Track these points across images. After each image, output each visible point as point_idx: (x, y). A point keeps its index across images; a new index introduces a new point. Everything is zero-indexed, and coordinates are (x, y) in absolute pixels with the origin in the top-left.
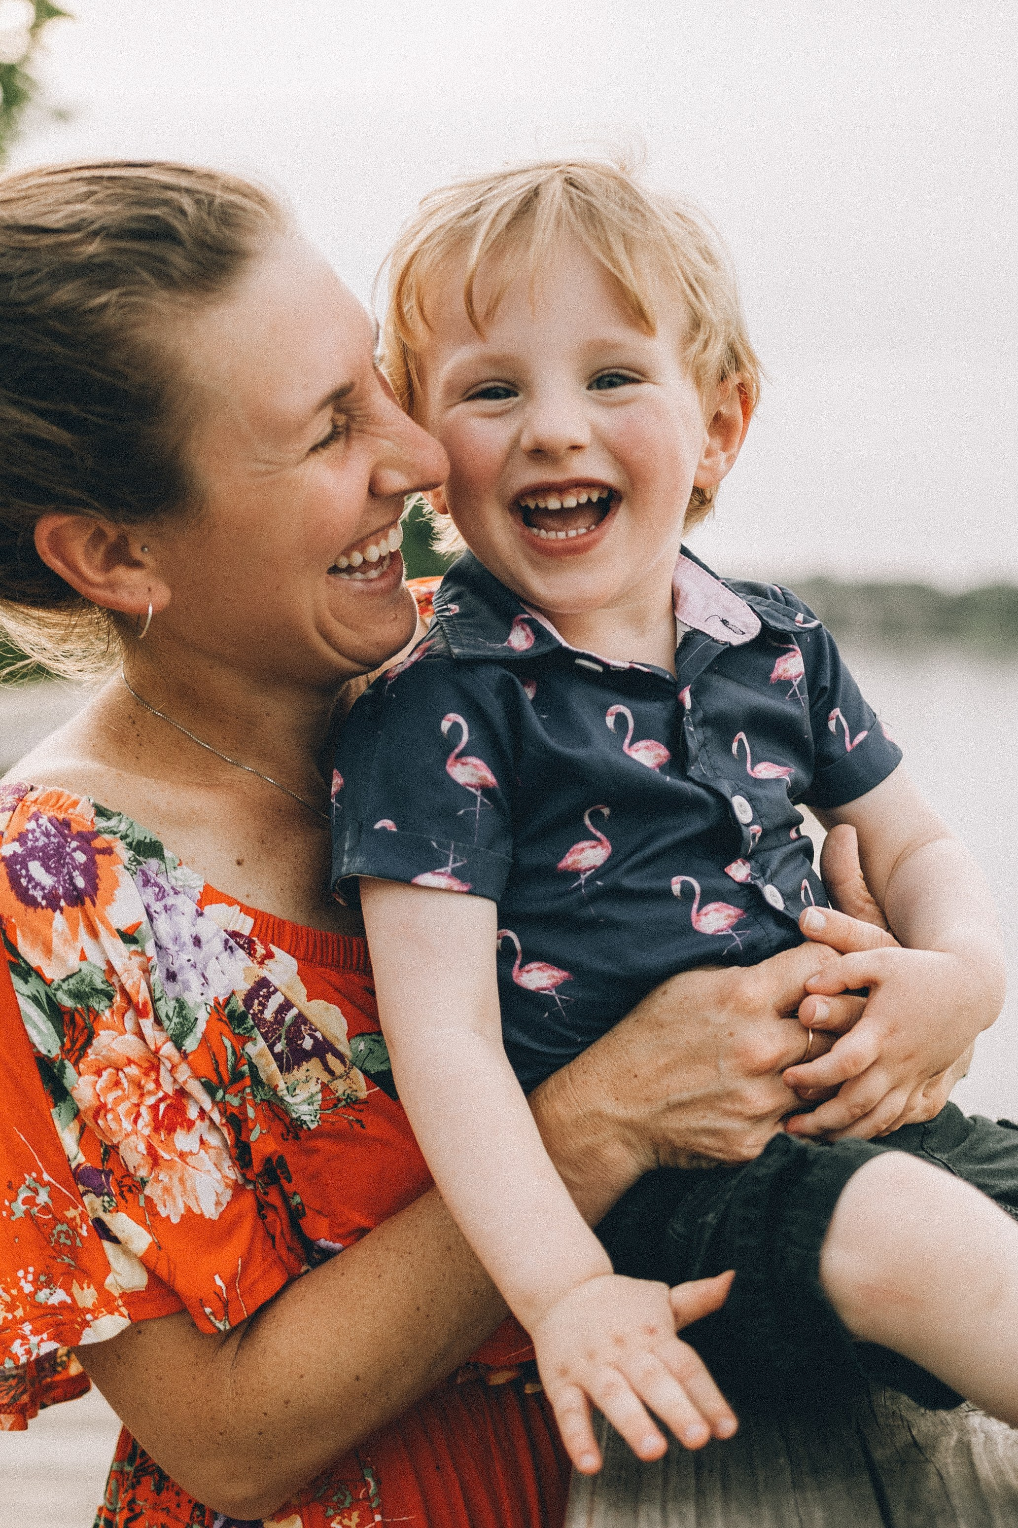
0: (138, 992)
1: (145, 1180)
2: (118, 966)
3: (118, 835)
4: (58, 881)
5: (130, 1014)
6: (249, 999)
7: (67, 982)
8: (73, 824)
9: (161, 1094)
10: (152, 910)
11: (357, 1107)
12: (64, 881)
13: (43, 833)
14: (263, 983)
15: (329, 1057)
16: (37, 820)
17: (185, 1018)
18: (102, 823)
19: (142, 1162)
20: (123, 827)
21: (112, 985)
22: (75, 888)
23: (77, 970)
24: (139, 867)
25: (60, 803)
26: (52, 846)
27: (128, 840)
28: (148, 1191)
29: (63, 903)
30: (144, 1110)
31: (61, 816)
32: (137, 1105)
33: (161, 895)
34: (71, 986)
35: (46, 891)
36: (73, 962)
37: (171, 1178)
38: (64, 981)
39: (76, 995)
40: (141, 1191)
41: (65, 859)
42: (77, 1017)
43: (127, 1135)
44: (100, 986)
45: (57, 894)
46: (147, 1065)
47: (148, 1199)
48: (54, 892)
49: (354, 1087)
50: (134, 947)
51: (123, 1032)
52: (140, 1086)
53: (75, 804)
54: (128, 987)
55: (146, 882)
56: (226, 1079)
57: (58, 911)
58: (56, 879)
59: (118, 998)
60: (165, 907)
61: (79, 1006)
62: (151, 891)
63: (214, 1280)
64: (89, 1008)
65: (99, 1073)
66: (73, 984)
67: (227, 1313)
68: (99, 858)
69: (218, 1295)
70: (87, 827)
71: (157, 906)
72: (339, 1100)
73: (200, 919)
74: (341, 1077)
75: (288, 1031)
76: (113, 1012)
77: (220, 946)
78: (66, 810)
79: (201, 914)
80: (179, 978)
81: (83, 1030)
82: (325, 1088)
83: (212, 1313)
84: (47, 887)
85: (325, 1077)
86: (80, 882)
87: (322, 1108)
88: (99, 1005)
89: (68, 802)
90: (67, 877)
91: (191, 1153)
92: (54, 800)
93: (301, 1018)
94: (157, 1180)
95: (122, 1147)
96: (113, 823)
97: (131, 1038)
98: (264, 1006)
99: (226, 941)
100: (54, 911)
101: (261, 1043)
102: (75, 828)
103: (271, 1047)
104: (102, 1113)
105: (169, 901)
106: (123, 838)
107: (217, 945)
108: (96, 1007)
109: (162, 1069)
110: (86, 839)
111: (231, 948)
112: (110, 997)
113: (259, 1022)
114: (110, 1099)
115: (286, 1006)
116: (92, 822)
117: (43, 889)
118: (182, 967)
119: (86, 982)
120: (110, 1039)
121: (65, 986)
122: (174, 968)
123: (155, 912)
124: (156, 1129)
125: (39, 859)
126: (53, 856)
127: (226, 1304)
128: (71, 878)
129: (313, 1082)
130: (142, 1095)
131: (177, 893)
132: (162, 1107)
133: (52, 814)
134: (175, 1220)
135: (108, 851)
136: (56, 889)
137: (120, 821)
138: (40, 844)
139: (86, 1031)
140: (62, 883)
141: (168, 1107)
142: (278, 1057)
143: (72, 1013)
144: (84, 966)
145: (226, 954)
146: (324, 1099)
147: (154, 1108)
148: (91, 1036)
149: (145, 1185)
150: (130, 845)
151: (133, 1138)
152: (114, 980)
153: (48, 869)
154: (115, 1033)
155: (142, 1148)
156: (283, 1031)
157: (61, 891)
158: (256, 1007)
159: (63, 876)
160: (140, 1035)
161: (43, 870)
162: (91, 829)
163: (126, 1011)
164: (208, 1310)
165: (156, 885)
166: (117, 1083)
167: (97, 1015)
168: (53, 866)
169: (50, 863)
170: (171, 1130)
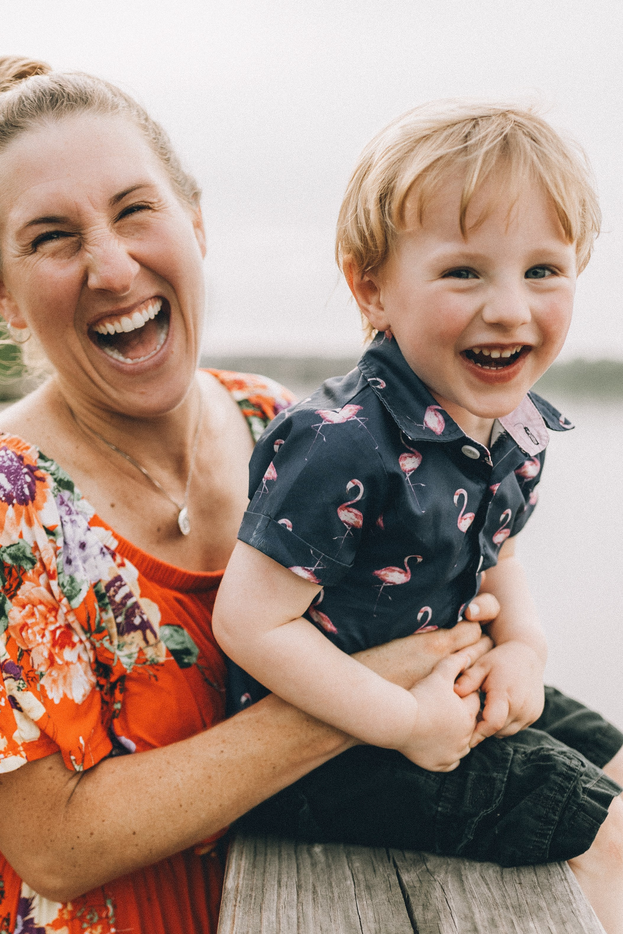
0: (50, 564)
1: (43, 673)
2: (41, 546)
3: (49, 472)
4: (14, 488)
5: (44, 577)
6: (108, 587)
7: (9, 549)
8: (25, 460)
9: (58, 625)
10: (63, 520)
11: (156, 667)
12: (18, 489)
13: (9, 459)
14: (118, 578)
15: (148, 632)
16: (6, 451)
17: (73, 588)
18: (41, 463)
19: (44, 662)
20: (53, 468)
21: (35, 556)
22: (24, 494)
23: (17, 542)
24: (59, 493)
25: (18, 446)
26: (13, 467)
27: (55, 477)
28: (42, 682)
29: (15, 501)
30: (47, 633)
31: (19, 453)
32: (44, 629)
33: (70, 512)
34: (11, 552)
35: (6, 492)
36: (15, 538)
37: (58, 675)
38: (8, 547)
39: (14, 557)
40: (38, 681)
41: (21, 476)
42: (13, 570)
43: (38, 645)
44: (28, 554)
45: (12, 496)
46: (50, 606)
47: (42, 687)
48: (11, 494)
49: (159, 654)
50: (51, 537)
51: (39, 585)
52: (46, 618)
53: (27, 448)
54: (45, 560)
55: (62, 503)
56: (93, 628)
57: (11, 506)
58: (13, 487)
59: (38, 565)
60: (71, 520)
61: (15, 564)
62: (64, 508)
63: (79, 740)
64: (20, 567)
65: (24, 607)
66: (13, 551)
67: (83, 761)
68: (38, 483)
69: (80, 749)
70: (32, 464)
71: (66, 518)
72: (147, 660)
73: (88, 532)
74: (152, 645)
75: (127, 611)
76: (33, 572)
77: (98, 551)
78: (22, 450)
79: (89, 529)
80: (73, 563)
81: (16, 579)
82: (141, 651)
83: (75, 760)
84: (7, 490)
85: (143, 644)
86: (27, 492)
87: (136, 662)
88: (27, 566)
89: (24, 446)
90: (20, 487)
91: (72, 663)
92: (15, 443)
93: (136, 605)
94: (50, 675)
95: (33, 651)
96: (47, 464)
97: (43, 589)
98: (116, 592)
99: (102, 549)
100: (9, 505)
101: (111, 614)
102: (27, 462)
103: (116, 617)
104: (26, 628)
105: (74, 517)
106: (52, 474)
107: (96, 550)
108: (25, 567)
109: (60, 612)
110: (32, 470)
111: (104, 553)
112: (33, 563)
113: (112, 602)
114: (30, 621)
115: (129, 596)
116: (36, 461)
117: (5, 490)
118: (75, 558)
119: (21, 551)
120: (31, 587)
121: (8, 551)
122: (71, 557)
123: (65, 521)
124: (54, 646)
125: (5, 473)
126: (13, 473)
127: (84, 755)
128: (22, 488)
129: (134, 645)
130: (47, 624)
131: (77, 514)
132: (58, 632)
133: (14, 450)
134: (57, 701)
135: (42, 479)
136: (13, 493)
137: (52, 465)
138: (6, 465)
139: (18, 580)
140: (16, 490)
141: (62, 633)
142: (118, 625)
143: (10, 568)
144: (21, 541)
145: (100, 556)
146: (138, 658)
147: (54, 632)
148: (20, 583)
149: (42, 677)
150: (55, 480)
151: (42, 647)
152: (37, 554)
153: (9, 480)
154: (34, 585)
155: (46, 654)
156: (124, 610)
157: (14, 494)
158: (112, 592)
159: (18, 486)
160: (49, 589)
161: (6, 480)
162: (35, 465)
163: (41, 574)
164: (73, 758)
165: (67, 505)
166: (33, 614)
167: (25, 572)
168: (12, 479)
169: (11, 477)
170: (62, 647)
